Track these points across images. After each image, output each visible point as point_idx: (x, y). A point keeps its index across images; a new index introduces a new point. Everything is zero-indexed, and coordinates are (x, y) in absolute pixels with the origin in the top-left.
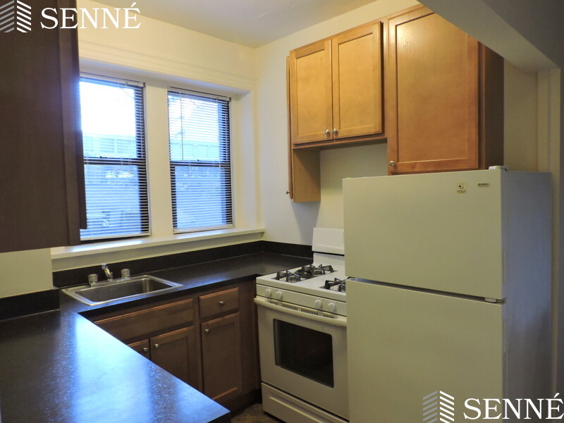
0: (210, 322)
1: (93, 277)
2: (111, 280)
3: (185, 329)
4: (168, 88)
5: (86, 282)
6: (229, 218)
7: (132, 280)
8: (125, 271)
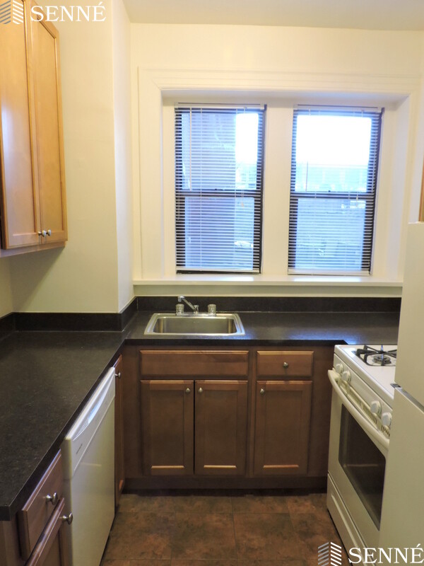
0: (268, 382)
1: (180, 307)
2: (196, 313)
3: (236, 382)
4: (294, 107)
5: (174, 310)
6: (367, 264)
7: (216, 316)
8: (212, 307)
